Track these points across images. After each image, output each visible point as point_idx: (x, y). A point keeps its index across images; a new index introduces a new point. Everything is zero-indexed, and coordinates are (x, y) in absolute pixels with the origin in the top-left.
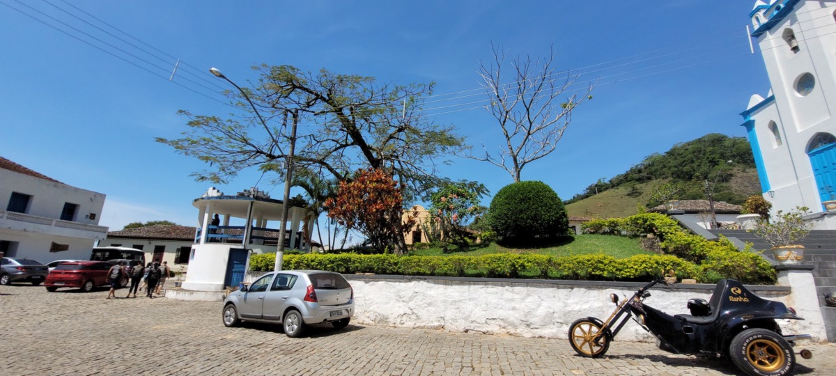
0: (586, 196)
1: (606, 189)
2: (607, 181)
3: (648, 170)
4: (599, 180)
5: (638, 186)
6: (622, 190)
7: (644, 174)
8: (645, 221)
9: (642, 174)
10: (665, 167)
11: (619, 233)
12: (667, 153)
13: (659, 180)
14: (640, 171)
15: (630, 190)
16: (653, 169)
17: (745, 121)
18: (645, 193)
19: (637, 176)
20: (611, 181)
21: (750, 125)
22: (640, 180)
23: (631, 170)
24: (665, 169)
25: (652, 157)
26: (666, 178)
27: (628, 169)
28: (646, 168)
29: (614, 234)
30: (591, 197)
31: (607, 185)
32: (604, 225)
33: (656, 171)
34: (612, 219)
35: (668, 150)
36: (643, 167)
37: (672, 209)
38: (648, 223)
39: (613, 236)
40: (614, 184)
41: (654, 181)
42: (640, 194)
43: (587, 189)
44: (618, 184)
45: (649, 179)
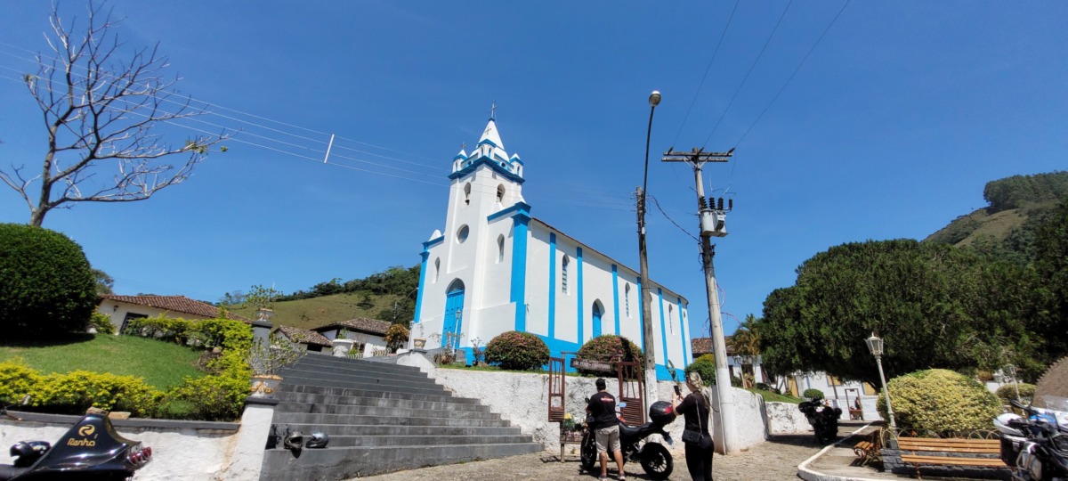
0: (311, 296)
1: (338, 292)
2: (342, 283)
3: (387, 283)
4: (334, 279)
5: (372, 297)
6: (355, 298)
7: (382, 285)
9: (380, 285)
10: (403, 283)
11: (184, 340)
12: (411, 269)
13: (394, 295)
14: (379, 281)
15: (363, 299)
16: (393, 282)
18: (376, 307)
19: (374, 285)
20: (346, 284)
22: (377, 291)
23: (372, 278)
24: (403, 286)
25: (396, 269)
26: (401, 295)
27: (369, 276)
28: (386, 279)
30: (317, 298)
31: (340, 287)
33: (395, 285)
35: (412, 267)
36: (384, 278)
40: (349, 289)
41: (389, 296)
42: (372, 306)
43: (315, 287)
44: (353, 290)
45: (386, 292)
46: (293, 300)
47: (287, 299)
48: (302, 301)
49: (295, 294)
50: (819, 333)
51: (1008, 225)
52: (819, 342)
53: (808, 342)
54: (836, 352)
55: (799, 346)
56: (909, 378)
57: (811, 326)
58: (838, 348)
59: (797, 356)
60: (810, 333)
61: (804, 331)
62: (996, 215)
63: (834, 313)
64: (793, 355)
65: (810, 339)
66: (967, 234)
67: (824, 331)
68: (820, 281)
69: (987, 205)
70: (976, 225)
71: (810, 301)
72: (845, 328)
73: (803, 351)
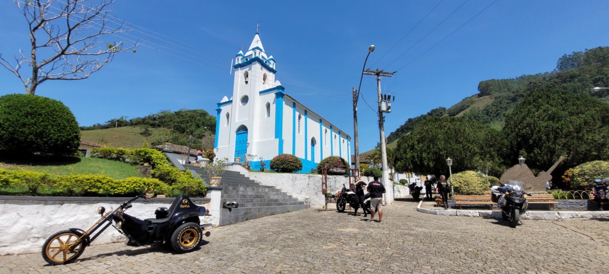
0: (106, 127)
1: (126, 125)
2: (128, 120)
3: (160, 120)
4: (122, 117)
5: (150, 129)
6: (138, 129)
7: (157, 122)
8: (146, 153)
9: (155, 121)
10: (171, 121)
11: (124, 160)
12: (176, 112)
13: (165, 128)
14: (155, 119)
15: (143, 130)
16: (164, 120)
17: (217, 108)
18: (153, 135)
19: (151, 122)
20: (131, 121)
21: (219, 111)
22: (153, 125)
23: (149, 117)
24: (171, 123)
25: (166, 112)
26: (170, 128)
27: (147, 115)
28: (159, 118)
29: (120, 160)
30: (111, 129)
31: (127, 122)
32: (114, 152)
33: (165, 122)
34: (121, 149)
35: (177, 111)
36: (157, 117)
37: (166, 148)
38: (147, 155)
39: (118, 162)
40: (133, 123)
41: (162, 129)
42: (150, 135)
43: (109, 121)
44: (136, 124)
45: (159, 126)
46: (93, 129)
47: (89, 129)
48: (100, 131)
49: (94, 126)
50: (422, 156)
51: (485, 103)
52: (421, 159)
53: (417, 159)
54: (428, 164)
55: (412, 161)
56: (459, 174)
57: (419, 153)
58: (429, 162)
59: (411, 165)
60: (418, 156)
61: (415, 155)
62: (481, 98)
63: (428, 147)
64: (409, 165)
65: (417, 158)
66: (468, 106)
67: (424, 155)
68: (425, 134)
69: (478, 92)
70: (472, 102)
71: (419, 142)
72: (432, 154)
73: (414, 163)
